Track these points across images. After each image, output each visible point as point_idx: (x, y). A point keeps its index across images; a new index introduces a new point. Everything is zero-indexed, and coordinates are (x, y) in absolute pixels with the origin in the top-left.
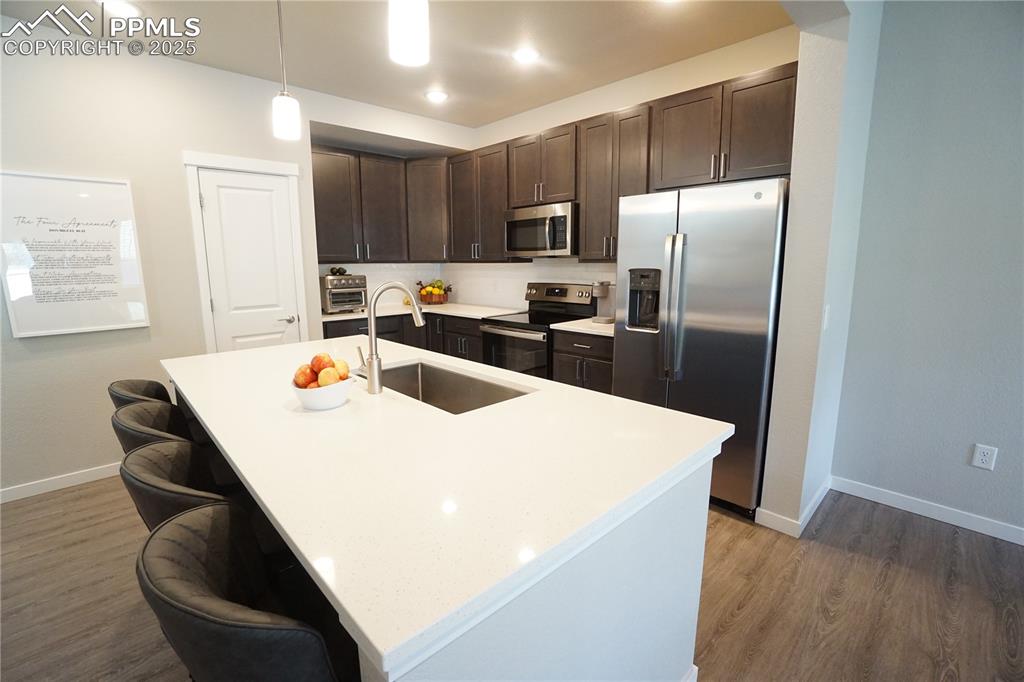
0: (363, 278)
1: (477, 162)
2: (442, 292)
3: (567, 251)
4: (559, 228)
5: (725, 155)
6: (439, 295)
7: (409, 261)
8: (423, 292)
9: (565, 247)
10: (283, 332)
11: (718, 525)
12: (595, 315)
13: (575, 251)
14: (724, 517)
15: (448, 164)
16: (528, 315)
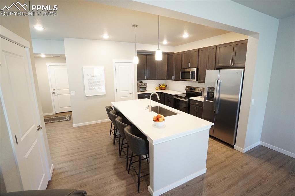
0: (146, 84)
1: (174, 56)
2: (165, 87)
3: (195, 80)
4: (193, 74)
5: (234, 60)
6: (164, 88)
7: (157, 79)
8: (160, 87)
9: (194, 79)
10: (129, 96)
11: (224, 148)
12: (201, 96)
13: (197, 80)
14: (226, 146)
15: (167, 56)
16: (185, 94)
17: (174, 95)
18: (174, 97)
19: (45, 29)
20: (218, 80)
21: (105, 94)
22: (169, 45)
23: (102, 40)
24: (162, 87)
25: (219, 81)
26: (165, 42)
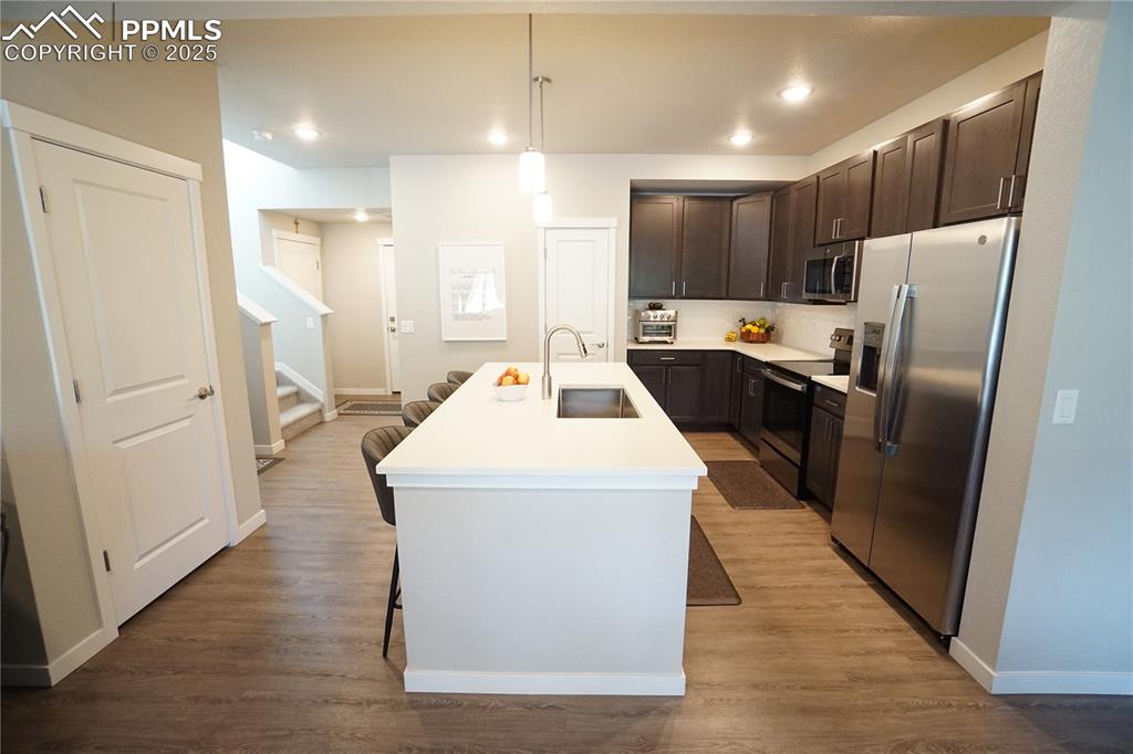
1: (794, 195)
3: (851, 296)
4: (846, 269)
6: (759, 334)
7: (728, 298)
8: (744, 329)
9: (849, 292)
15: (772, 198)
16: (832, 364)
17: (768, 365)
18: (768, 372)
19: (321, 134)
20: (901, 287)
21: (504, 339)
22: (756, 150)
23: (485, 151)
24: (749, 331)
25: (906, 288)
26: (742, 137)
